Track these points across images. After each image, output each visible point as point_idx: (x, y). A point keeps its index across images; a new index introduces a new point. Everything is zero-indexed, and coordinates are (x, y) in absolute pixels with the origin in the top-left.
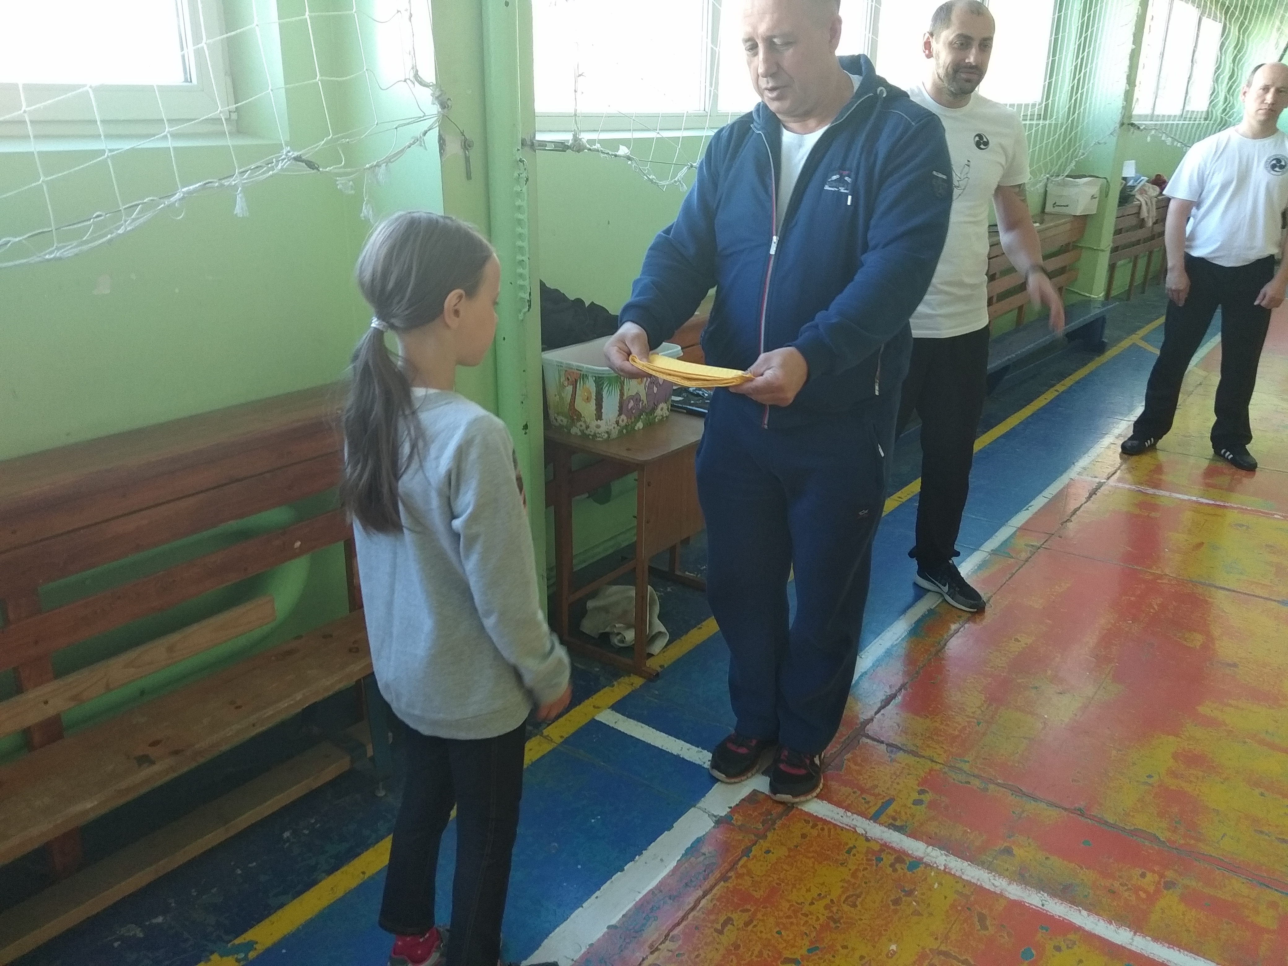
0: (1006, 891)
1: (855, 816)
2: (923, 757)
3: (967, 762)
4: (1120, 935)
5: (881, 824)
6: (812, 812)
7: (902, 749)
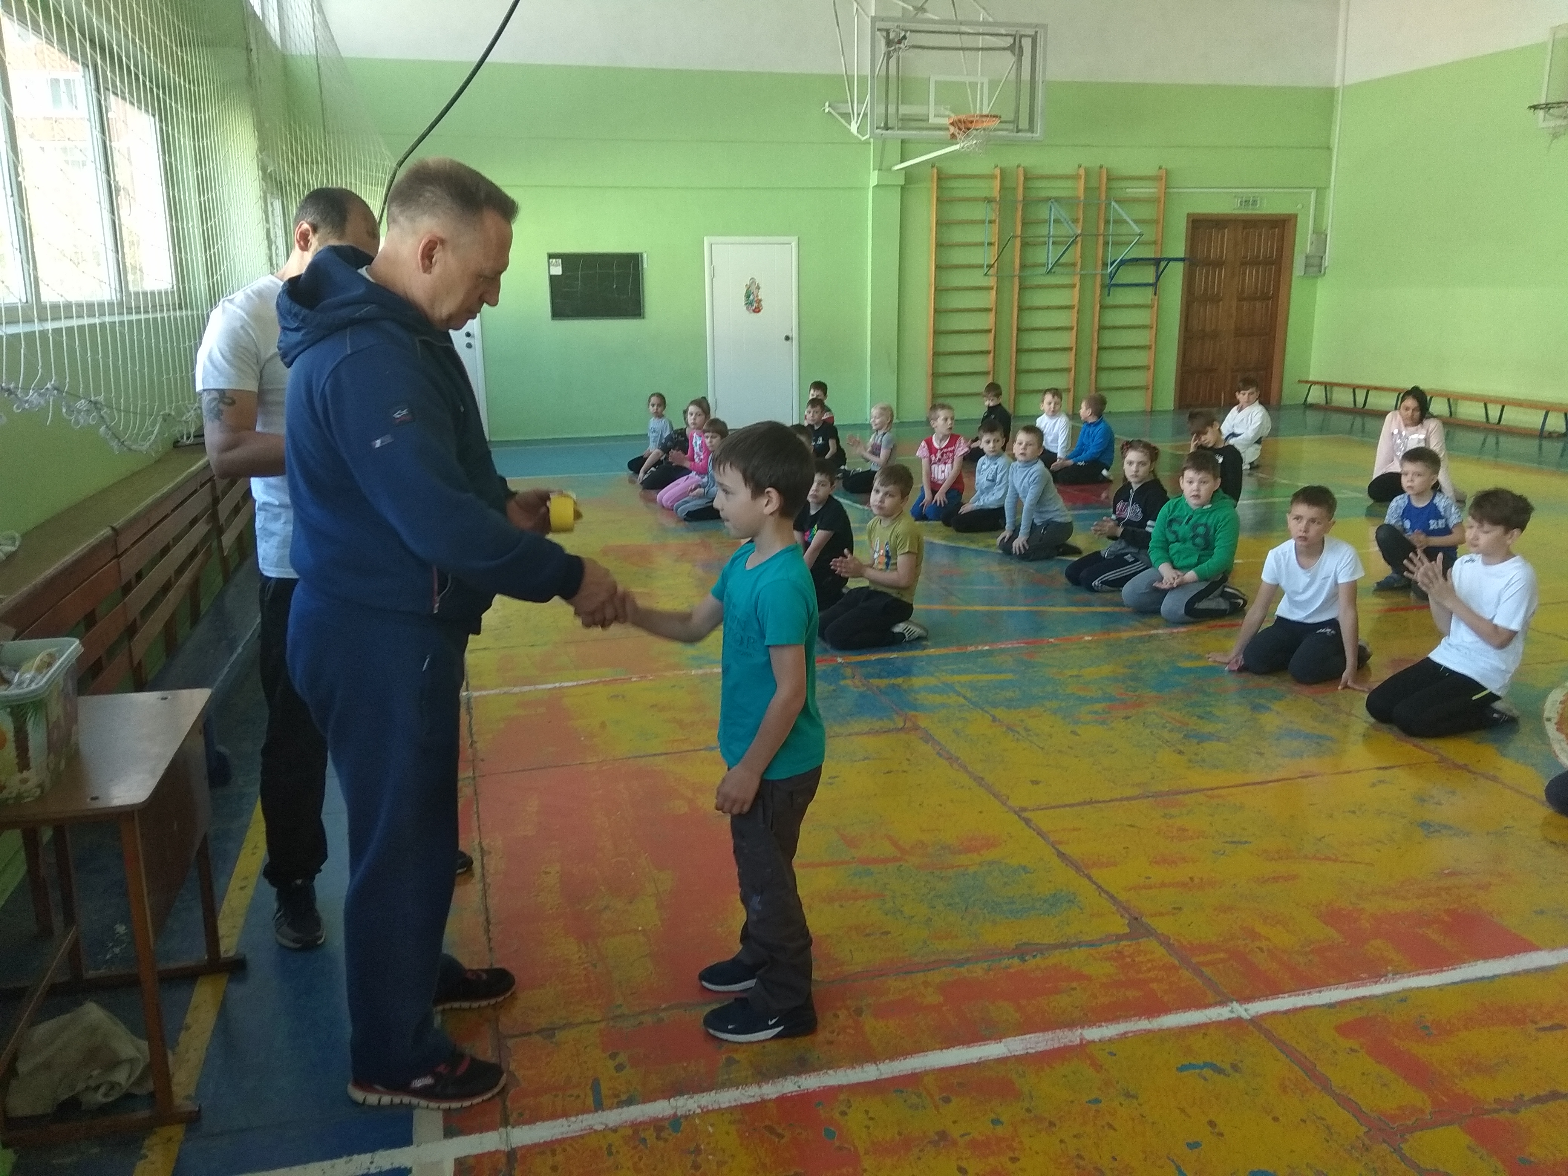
0: (764, 1095)
1: (580, 1117)
2: (580, 1024)
3: (621, 1005)
4: (869, 1073)
5: (611, 1108)
6: (537, 1141)
7: (555, 1029)
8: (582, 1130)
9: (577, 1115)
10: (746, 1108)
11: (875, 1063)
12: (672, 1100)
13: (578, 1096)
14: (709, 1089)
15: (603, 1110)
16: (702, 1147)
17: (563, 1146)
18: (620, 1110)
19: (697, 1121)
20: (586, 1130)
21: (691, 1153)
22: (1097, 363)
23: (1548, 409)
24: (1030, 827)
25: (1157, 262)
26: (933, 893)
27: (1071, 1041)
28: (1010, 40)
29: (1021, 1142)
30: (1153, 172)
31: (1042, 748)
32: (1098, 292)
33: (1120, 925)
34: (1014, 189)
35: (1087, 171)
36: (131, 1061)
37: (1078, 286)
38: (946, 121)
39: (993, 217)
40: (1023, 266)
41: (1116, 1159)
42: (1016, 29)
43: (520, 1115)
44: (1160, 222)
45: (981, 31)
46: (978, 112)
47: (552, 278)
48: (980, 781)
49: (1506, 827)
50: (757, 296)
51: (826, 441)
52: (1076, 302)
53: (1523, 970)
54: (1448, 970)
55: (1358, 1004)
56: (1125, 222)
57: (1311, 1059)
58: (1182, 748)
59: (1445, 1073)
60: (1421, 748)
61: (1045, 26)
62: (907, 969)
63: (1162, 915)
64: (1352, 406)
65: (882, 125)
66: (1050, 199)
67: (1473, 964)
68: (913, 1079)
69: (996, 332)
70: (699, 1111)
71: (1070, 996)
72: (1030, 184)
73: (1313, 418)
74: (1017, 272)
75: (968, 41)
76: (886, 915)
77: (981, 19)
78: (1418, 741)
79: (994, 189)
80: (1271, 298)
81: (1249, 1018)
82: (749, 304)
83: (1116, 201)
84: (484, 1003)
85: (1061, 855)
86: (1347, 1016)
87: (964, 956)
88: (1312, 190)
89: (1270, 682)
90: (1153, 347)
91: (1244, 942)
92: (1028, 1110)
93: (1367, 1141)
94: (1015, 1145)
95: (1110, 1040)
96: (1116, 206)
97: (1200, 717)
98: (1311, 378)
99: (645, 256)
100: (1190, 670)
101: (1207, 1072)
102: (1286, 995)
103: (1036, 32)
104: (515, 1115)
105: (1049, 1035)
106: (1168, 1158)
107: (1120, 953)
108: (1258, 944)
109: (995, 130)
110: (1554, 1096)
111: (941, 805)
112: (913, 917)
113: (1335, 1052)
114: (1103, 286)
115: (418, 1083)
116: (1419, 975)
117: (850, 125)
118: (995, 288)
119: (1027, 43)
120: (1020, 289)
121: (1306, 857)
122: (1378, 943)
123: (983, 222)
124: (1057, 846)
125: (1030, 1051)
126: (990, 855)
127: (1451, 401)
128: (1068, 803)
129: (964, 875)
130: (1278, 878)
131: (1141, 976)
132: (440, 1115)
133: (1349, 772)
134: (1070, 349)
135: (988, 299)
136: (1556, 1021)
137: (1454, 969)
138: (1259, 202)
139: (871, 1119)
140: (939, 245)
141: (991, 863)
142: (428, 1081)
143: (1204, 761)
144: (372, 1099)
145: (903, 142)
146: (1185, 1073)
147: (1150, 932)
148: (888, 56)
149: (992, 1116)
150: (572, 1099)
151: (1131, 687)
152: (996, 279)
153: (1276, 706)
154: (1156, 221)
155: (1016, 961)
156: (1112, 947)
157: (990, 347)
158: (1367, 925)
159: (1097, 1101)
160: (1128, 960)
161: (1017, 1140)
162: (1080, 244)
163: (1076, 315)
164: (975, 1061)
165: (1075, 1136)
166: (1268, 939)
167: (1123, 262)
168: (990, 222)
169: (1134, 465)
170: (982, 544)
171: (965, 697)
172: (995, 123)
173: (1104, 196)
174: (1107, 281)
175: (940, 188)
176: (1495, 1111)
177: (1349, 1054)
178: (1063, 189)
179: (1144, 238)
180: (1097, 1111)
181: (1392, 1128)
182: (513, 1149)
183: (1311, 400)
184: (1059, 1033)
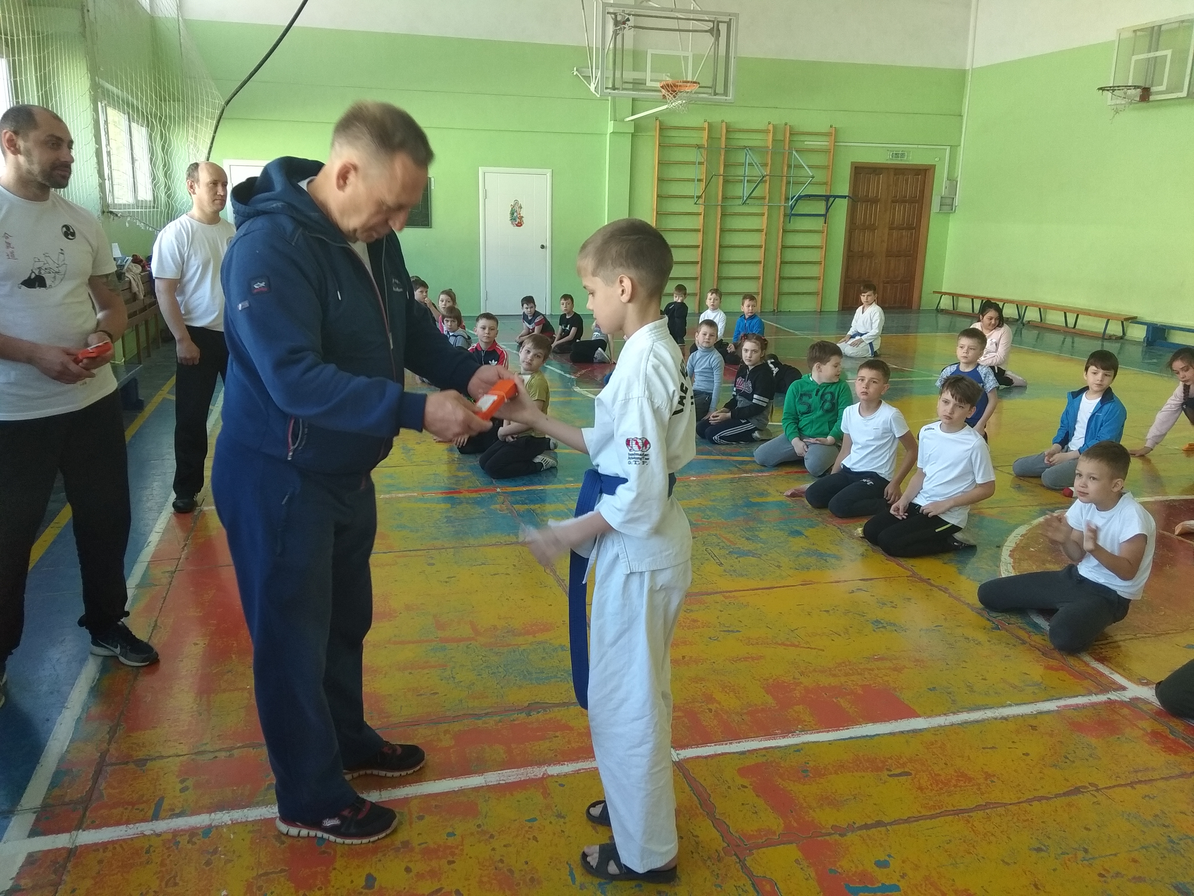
1: (138, 825)
2: (168, 757)
3: (207, 744)
5: (164, 819)
6: (97, 842)
7: (148, 760)
8: (134, 834)
9: (135, 823)
12: (213, 814)
13: (142, 810)
14: (244, 807)
15: (157, 820)
16: (220, 849)
17: (115, 845)
18: (170, 820)
19: (225, 830)
20: (138, 834)
21: (209, 853)
22: (779, 274)
23: (1109, 318)
25: (827, 198)
26: (485, 664)
27: (536, 776)
28: (711, 25)
29: (462, 850)
30: (826, 129)
32: (782, 219)
34: (718, 138)
35: (775, 127)
37: (766, 214)
38: (658, 85)
39: (702, 159)
40: (725, 198)
41: (527, 863)
42: (714, 16)
43: (93, 822)
44: (830, 168)
45: (692, 18)
46: (683, 79)
49: (936, 626)
50: (520, 214)
52: (764, 227)
53: (899, 732)
54: (842, 730)
55: (764, 752)
56: (801, 167)
57: (709, 792)
58: (723, 561)
59: (805, 805)
61: (736, 15)
62: (435, 721)
64: (971, 312)
65: (611, 86)
66: (746, 147)
67: (864, 725)
68: (405, 801)
69: (703, 248)
70: (230, 822)
71: (550, 742)
72: (732, 136)
73: (943, 320)
74: (720, 203)
75: (683, 25)
76: (442, 680)
77: (692, 9)
78: (902, 561)
79: (703, 138)
80: (914, 228)
81: (677, 760)
82: (513, 219)
83: (797, 151)
86: (750, 761)
87: (486, 711)
88: (947, 147)
90: (823, 263)
91: (700, 705)
93: (722, 854)
94: (457, 851)
95: (566, 775)
96: (796, 154)
97: (748, 539)
98: (943, 291)
100: (757, 504)
102: (713, 744)
103: (730, 19)
104: (89, 821)
105: (522, 770)
106: (567, 863)
108: (710, 706)
109: (695, 93)
110: (879, 824)
111: (522, 600)
112: (461, 682)
113: (729, 787)
114: (785, 215)
116: (818, 732)
117: (590, 85)
118: (703, 214)
119: (723, 28)
120: (722, 215)
121: (777, 643)
122: (800, 708)
123: (694, 163)
125: (501, 782)
126: (540, 637)
127: (1042, 310)
129: (514, 651)
130: (749, 658)
133: (838, 582)
134: (760, 262)
135: (698, 223)
136: (906, 770)
137: (848, 729)
138: (906, 154)
140: (660, 180)
141: (539, 643)
143: (734, 571)
145: (633, 100)
148: (616, 33)
149: (450, 830)
150: (138, 811)
151: (708, 515)
152: (703, 207)
153: (808, 532)
154: (826, 167)
155: (523, 716)
157: (699, 259)
158: (798, 695)
159: (534, 820)
161: (460, 847)
162: (768, 183)
163: (763, 237)
164: (457, 789)
165: (505, 846)
166: (719, 703)
167: (800, 198)
168: (700, 163)
172: (696, 88)
173: (787, 148)
174: (788, 211)
175: (660, 135)
176: (829, 834)
177: (739, 789)
178: (756, 140)
179: (814, 180)
180: (530, 827)
181: (746, 845)
182: (76, 847)
183: (942, 306)
184: (529, 769)
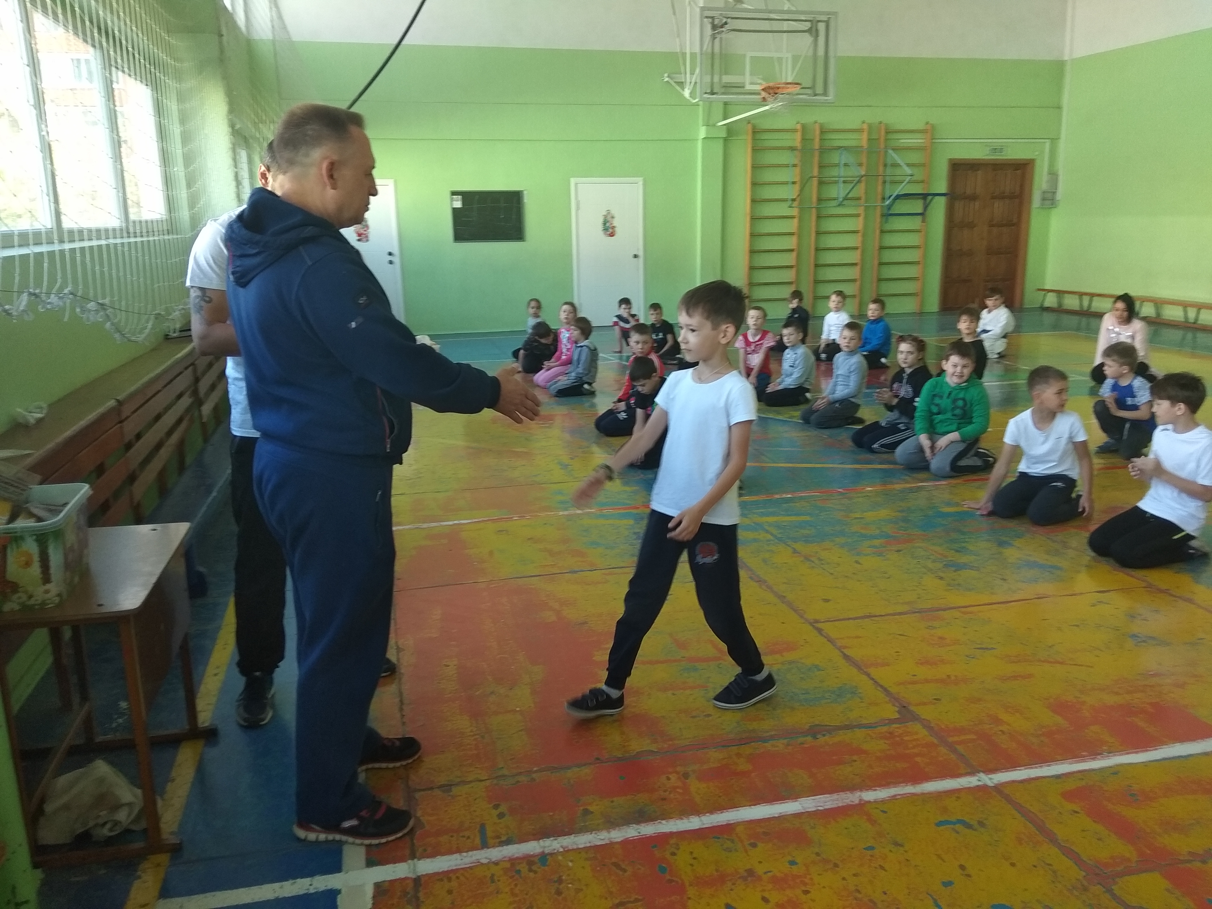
0: (612, 838)
1: (470, 853)
2: (471, 782)
3: (502, 768)
4: (694, 823)
5: (493, 847)
6: (437, 871)
7: (451, 785)
8: (471, 863)
9: (467, 852)
10: (597, 848)
11: (700, 817)
12: (541, 841)
13: (468, 838)
14: (569, 834)
15: (488, 848)
16: (564, 877)
17: (457, 875)
18: (500, 848)
19: (560, 858)
20: (475, 863)
21: (555, 882)
22: (877, 276)
24: (822, 635)
25: (925, 196)
27: (853, 802)
28: (809, 24)
29: (811, 879)
30: (921, 126)
31: (832, 574)
32: (878, 220)
33: (891, 712)
34: (813, 140)
35: (870, 126)
36: (130, 805)
37: (863, 216)
38: (758, 88)
39: (796, 161)
40: (820, 200)
41: (885, 894)
42: (813, 16)
43: (425, 850)
44: (927, 166)
45: (786, 18)
46: (784, 81)
47: (455, 210)
48: (782, 598)
50: (612, 224)
51: (664, 335)
52: (861, 227)
54: (1152, 750)
55: (1079, 776)
56: (900, 166)
57: (1041, 818)
58: (941, 574)
59: (1148, 830)
60: (1132, 576)
61: (836, 13)
62: (724, 744)
63: (925, 704)
64: (1079, 309)
65: (709, 91)
66: (842, 147)
67: (1172, 745)
68: (727, 829)
69: (798, 251)
70: (561, 850)
71: (852, 766)
72: (825, 136)
73: (1048, 318)
74: (814, 205)
75: (777, 26)
77: (786, 9)
79: (796, 140)
80: (1013, 225)
81: (993, 785)
82: (606, 229)
83: (893, 149)
84: (398, 764)
85: (846, 657)
86: (1071, 785)
87: (769, 734)
88: (1048, 140)
89: (1012, 524)
90: (922, 262)
91: (990, 727)
92: (818, 854)
93: (1085, 883)
94: (806, 880)
95: (883, 801)
96: (893, 153)
97: (957, 551)
98: (1047, 287)
99: (525, 192)
100: (948, 515)
101: (958, 827)
102: (1024, 768)
103: (829, 18)
104: (420, 850)
105: (835, 796)
106: (928, 894)
107: (891, 733)
108: (1001, 728)
109: (797, 94)
113: (1060, 813)
114: (883, 215)
115: (347, 824)
116: (1128, 753)
117: (684, 91)
118: (797, 217)
119: (822, 27)
120: (817, 217)
121: (1040, 661)
122: (1095, 728)
123: (788, 166)
124: (843, 650)
125: (820, 808)
126: (790, 656)
127: (1157, 305)
128: (851, 616)
130: (1017, 676)
131: (908, 752)
132: (362, 850)
133: (1076, 594)
134: (857, 265)
135: (792, 226)
137: (1156, 749)
138: (1005, 149)
139: (695, 858)
140: (755, 184)
141: (791, 662)
142: (353, 822)
143: (959, 585)
144: (312, 836)
145: (726, 104)
146: (942, 828)
147: (915, 718)
148: (714, 37)
149: (790, 858)
150: (465, 839)
151: (902, 527)
152: (798, 209)
153: (1017, 543)
154: (923, 165)
155: (809, 739)
156: (885, 729)
157: (793, 263)
158: (1088, 714)
159: (871, 848)
160: (898, 739)
161: (808, 877)
162: (865, 183)
163: (860, 239)
164: (777, 816)
165: (854, 875)
166: (1008, 724)
167: (898, 197)
168: (795, 166)
169: (905, 354)
170: (787, 416)
171: (772, 534)
172: (797, 89)
173: (882, 146)
174: (885, 211)
175: (754, 139)
176: (1188, 861)
177: (1071, 814)
178: (850, 140)
179: (914, 178)
180: (871, 856)
181: (1105, 873)
182: (419, 877)
183: (1047, 304)
184: (842, 795)
